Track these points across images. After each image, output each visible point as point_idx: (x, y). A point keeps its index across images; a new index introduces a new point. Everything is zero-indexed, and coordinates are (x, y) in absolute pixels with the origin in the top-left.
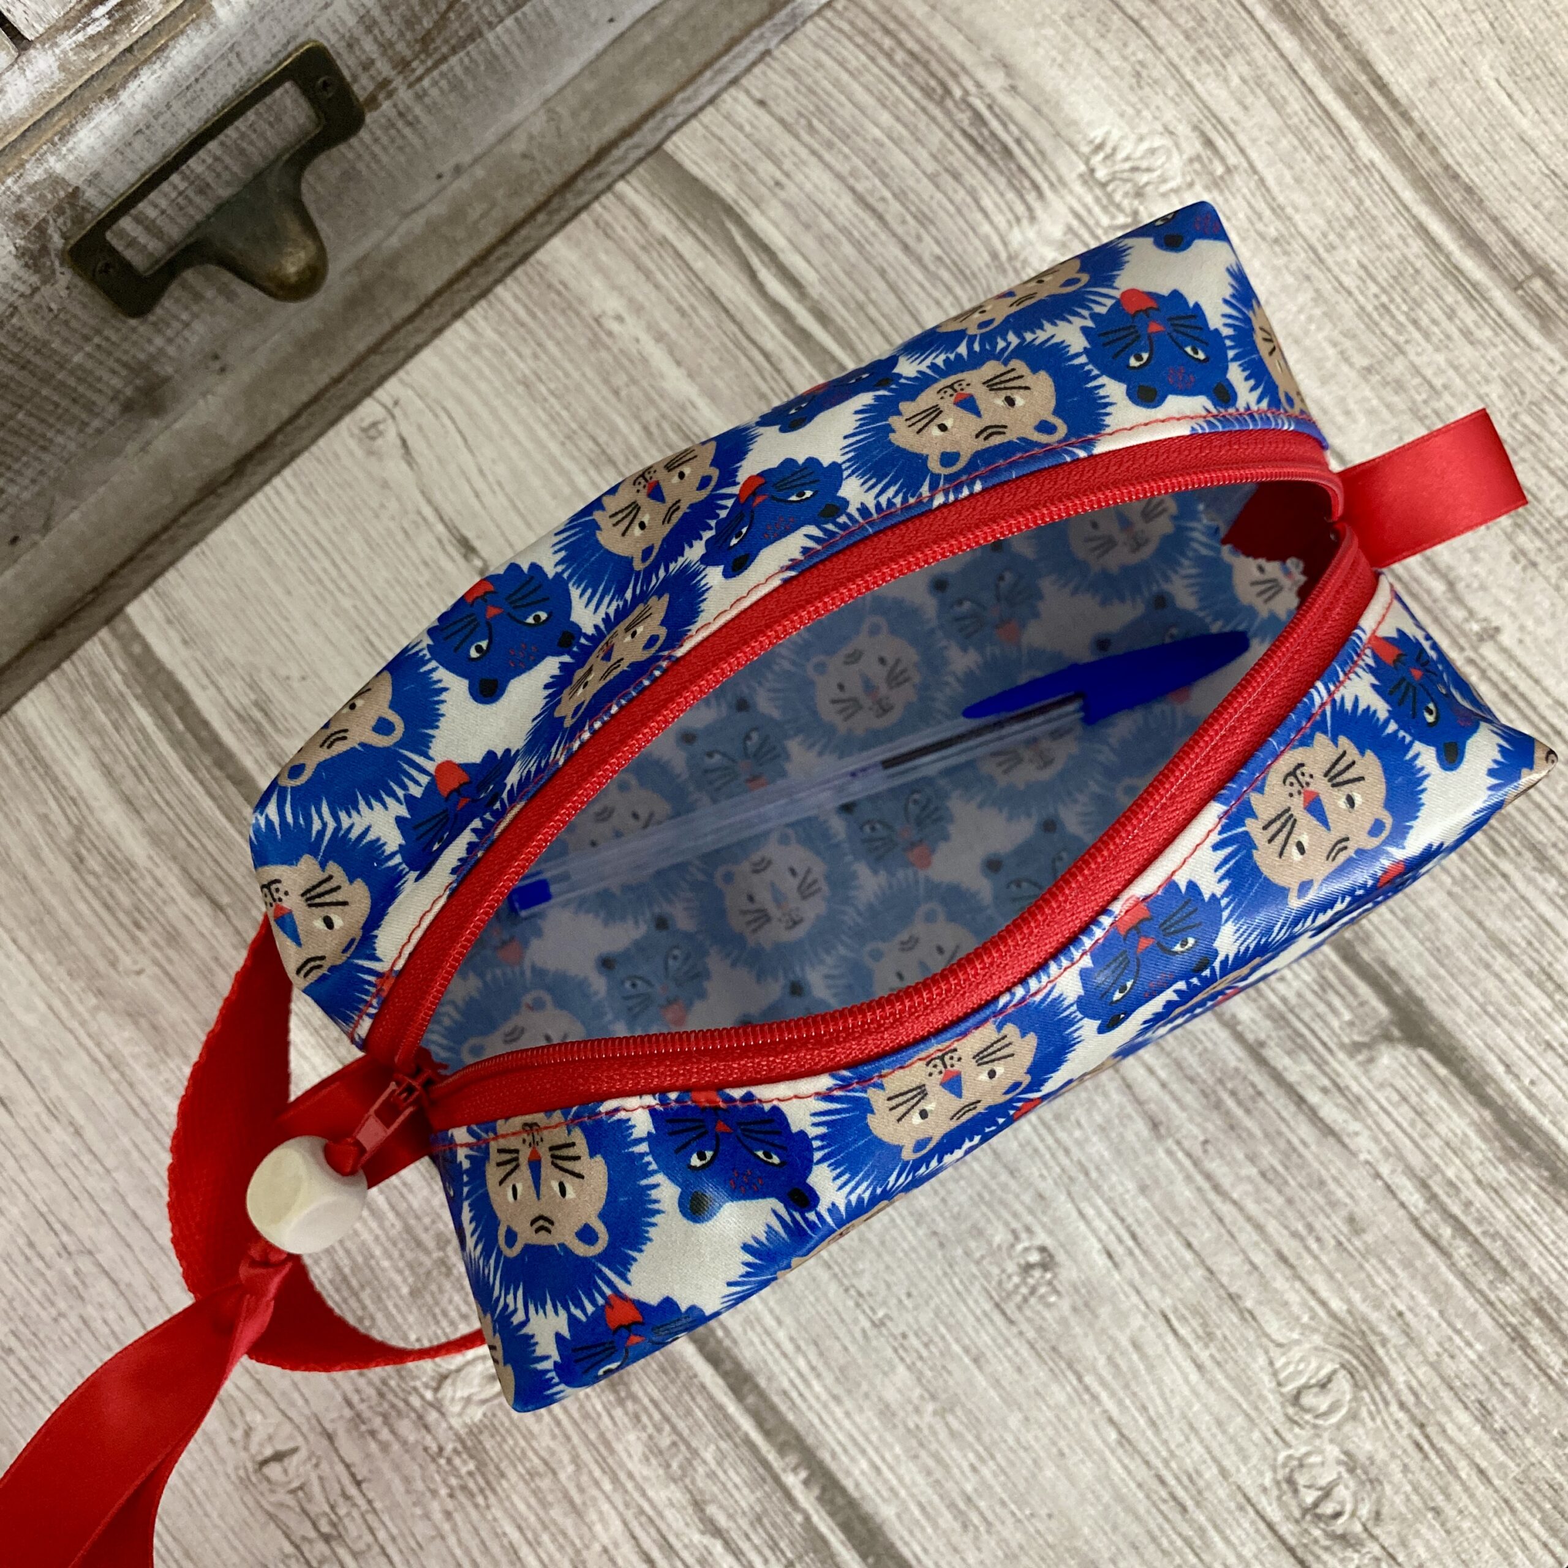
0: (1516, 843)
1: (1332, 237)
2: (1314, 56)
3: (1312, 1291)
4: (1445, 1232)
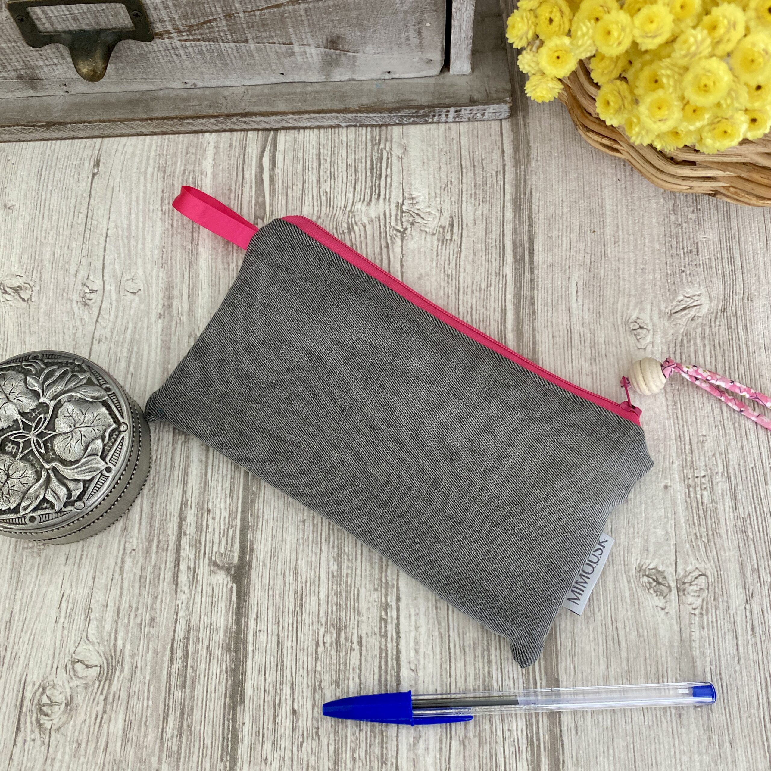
0: (336, 543)
3: (116, 631)
4: (179, 653)
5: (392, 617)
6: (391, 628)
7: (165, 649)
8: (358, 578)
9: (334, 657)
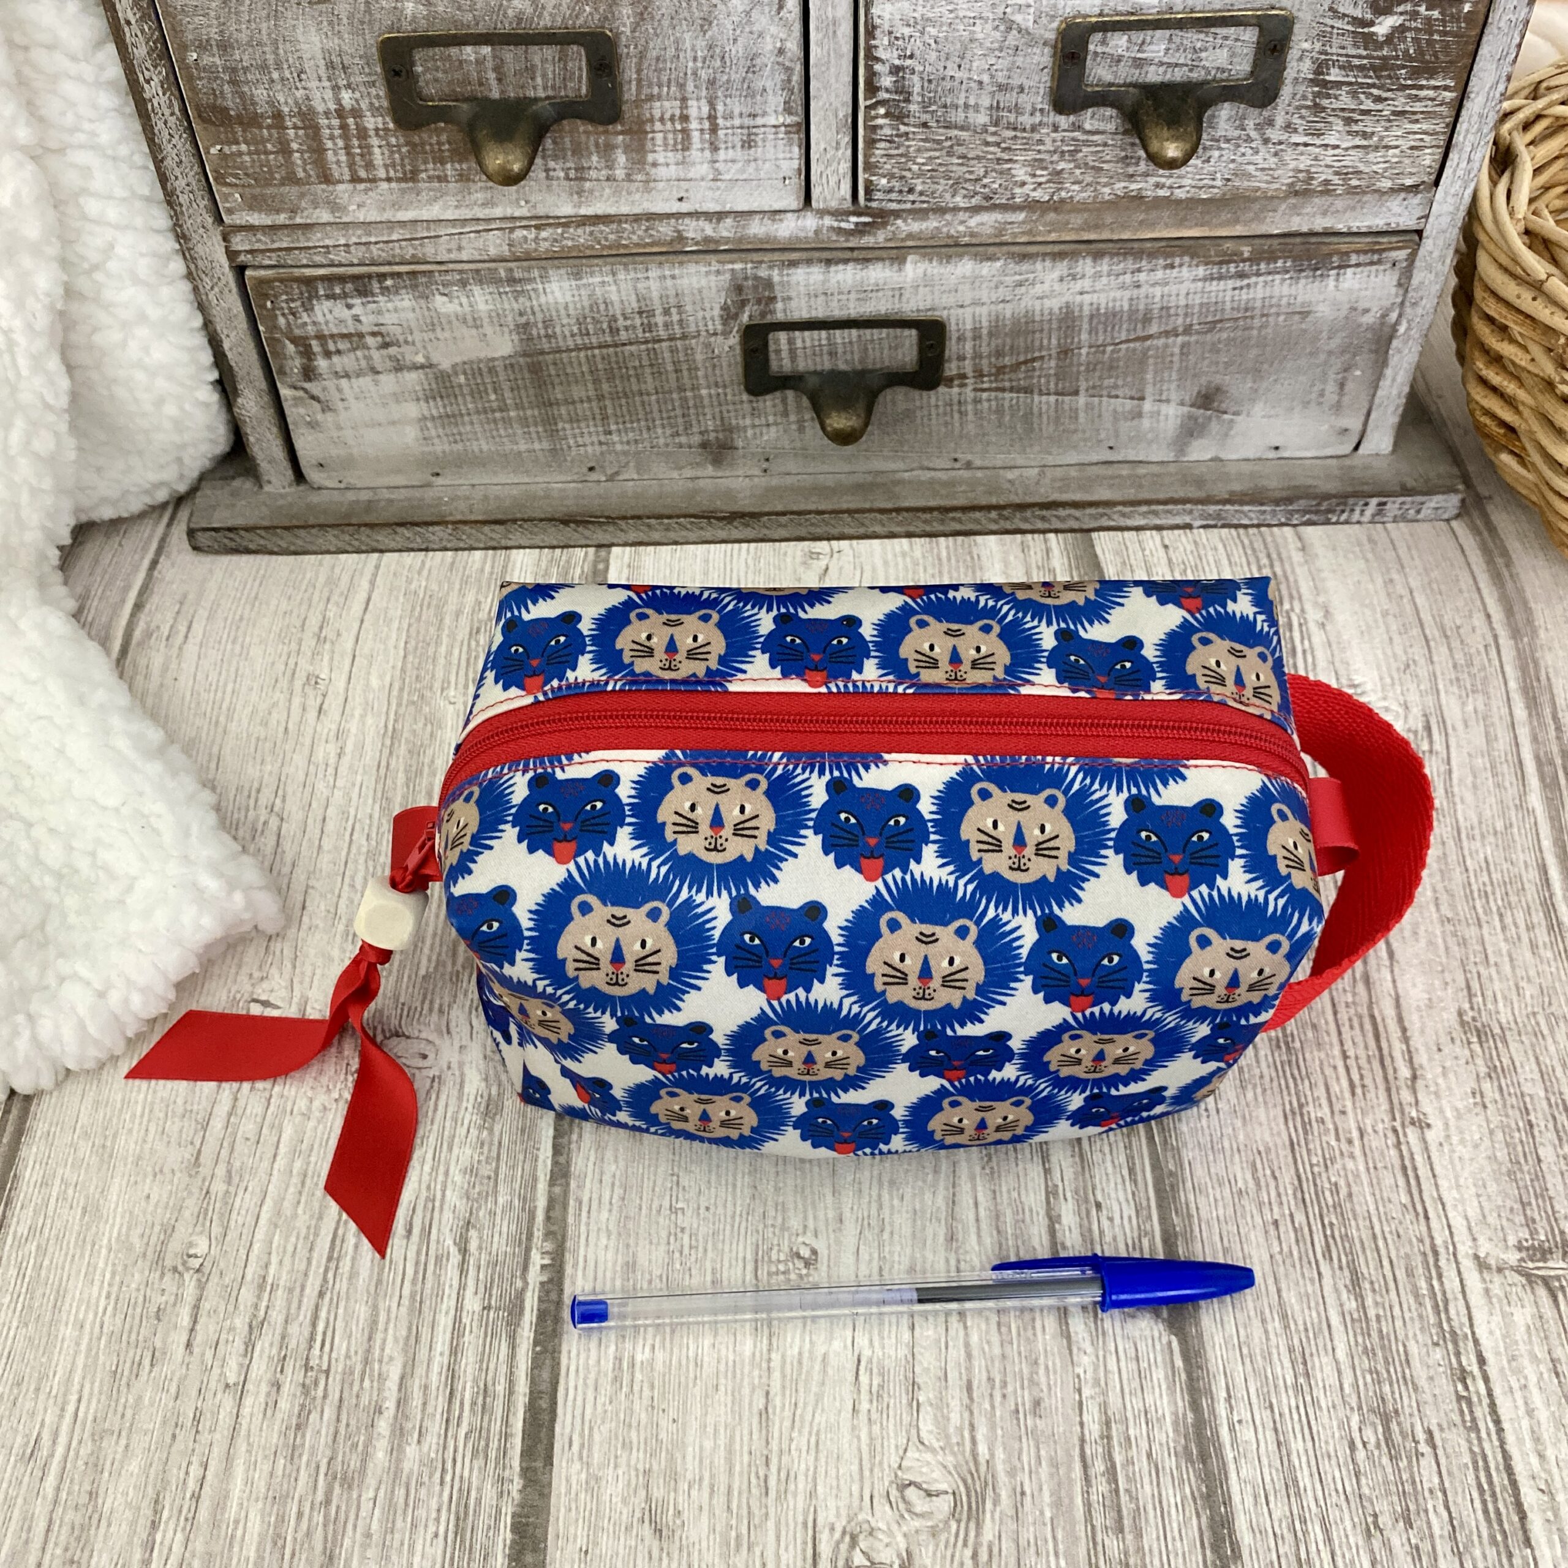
1: (1477, 832)
2: (1533, 729)
3: (972, 1427)
4: (1099, 1466)
5: (1478, 1393)
6: (1482, 1411)
7: (1070, 1457)
8: (1399, 1323)
9: (1389, 1470)
